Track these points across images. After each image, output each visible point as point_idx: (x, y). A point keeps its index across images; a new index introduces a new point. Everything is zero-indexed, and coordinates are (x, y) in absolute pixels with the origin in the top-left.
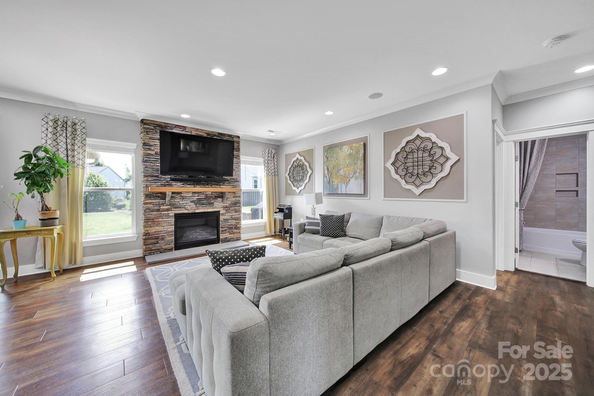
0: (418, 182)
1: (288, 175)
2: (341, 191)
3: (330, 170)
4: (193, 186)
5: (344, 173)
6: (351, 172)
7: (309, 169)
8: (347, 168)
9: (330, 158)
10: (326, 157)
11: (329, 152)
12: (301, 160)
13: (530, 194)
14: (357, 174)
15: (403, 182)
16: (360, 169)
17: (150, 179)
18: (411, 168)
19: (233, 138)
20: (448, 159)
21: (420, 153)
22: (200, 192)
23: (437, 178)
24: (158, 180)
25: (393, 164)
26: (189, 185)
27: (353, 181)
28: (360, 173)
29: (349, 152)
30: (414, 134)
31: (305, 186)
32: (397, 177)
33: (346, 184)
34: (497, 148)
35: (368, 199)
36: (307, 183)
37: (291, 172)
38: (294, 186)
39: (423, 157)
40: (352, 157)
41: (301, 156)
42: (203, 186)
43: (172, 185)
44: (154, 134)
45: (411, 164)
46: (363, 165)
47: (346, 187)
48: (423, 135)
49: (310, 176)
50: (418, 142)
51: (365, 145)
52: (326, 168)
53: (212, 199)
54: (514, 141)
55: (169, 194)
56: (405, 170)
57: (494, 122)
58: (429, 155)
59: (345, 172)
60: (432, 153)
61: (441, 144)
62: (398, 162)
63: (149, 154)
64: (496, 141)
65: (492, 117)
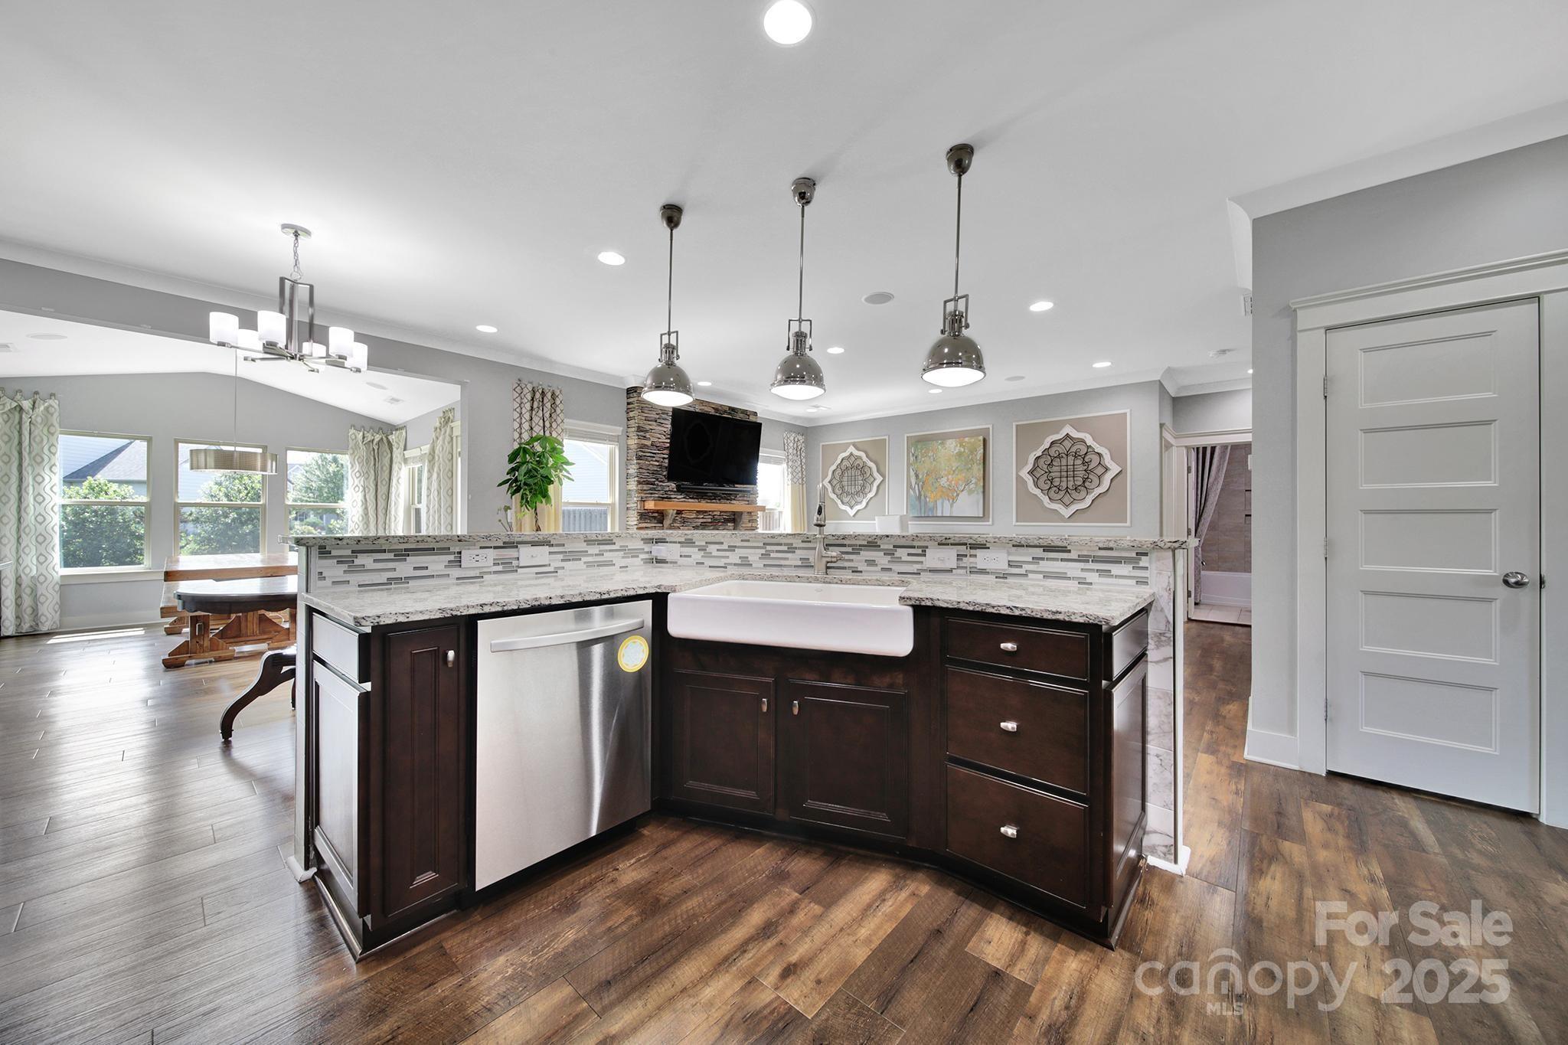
0: (1067, 499)
1: (830, 482)
2: (942, 513)
3: (920, 477)
4: (696, 500)
5: (948, 483)
6: (960, 482)
7: (876, 474)
8: (954, 476)
9: (922, 458)
10: (913, 455)
11: (919, 447)
12: (860, 458)
13: (1209, 519)
14: (972, 486)
15: (1045, 499)
16: (976, 478)
17: (645, 487)
18: (1058, 479)
19: (749, 416)
20: (1107, 469)
21: (1071, 459)
22: (706, 512)
23: (1093, 494)
24: (654, 489)
25: (1031, 473)
26: (692, 498)
27: (963, 496)
28: (976, 484)
29: (957, 451)
30: (1061, 432)
31: (867, 504)
32: (1037, 492)
33: (951, 501)
34: (1165, 455)
35: (989, 525)
36: (871, 498)
37: (838, 477)
38: (843, 503)
39: (1074, 465)
40: (963, 458)
41: (858, 449)
42: (709, 501)
43: (670, 498)
44: (650, 412)
45: (1058, 474)
46: (982, 472)
47: (952, 506)
48: (1075, 434)
49: (878, 487)
50: (1067, 444)
51: (985, 441)
52: (912, 473)
53: (720, 524)
54: (1186, 447)
55: (672, 513)
56: (1049, 482)
57: (1162, 425)
58: (1083, 463)
59: (951, 482)
60: (1087, 460)
61: (1099, 449)
62: (1038, 469)
63: (645, 446)
64: (1165, 446)
65: (1160, 420)
